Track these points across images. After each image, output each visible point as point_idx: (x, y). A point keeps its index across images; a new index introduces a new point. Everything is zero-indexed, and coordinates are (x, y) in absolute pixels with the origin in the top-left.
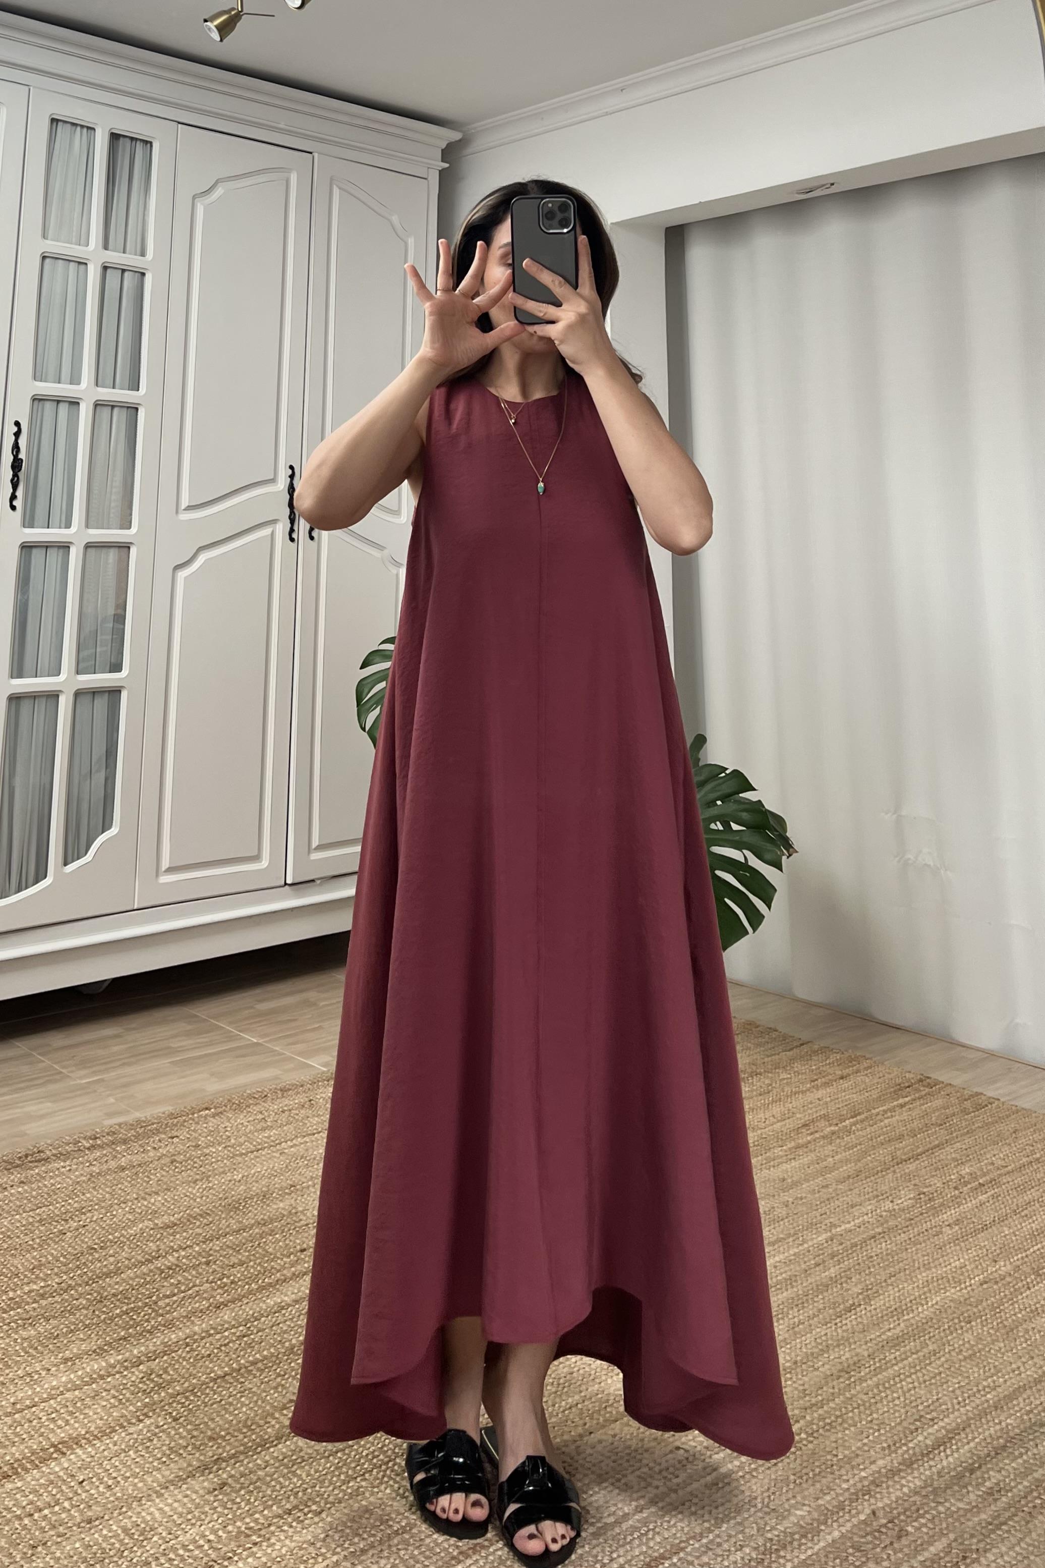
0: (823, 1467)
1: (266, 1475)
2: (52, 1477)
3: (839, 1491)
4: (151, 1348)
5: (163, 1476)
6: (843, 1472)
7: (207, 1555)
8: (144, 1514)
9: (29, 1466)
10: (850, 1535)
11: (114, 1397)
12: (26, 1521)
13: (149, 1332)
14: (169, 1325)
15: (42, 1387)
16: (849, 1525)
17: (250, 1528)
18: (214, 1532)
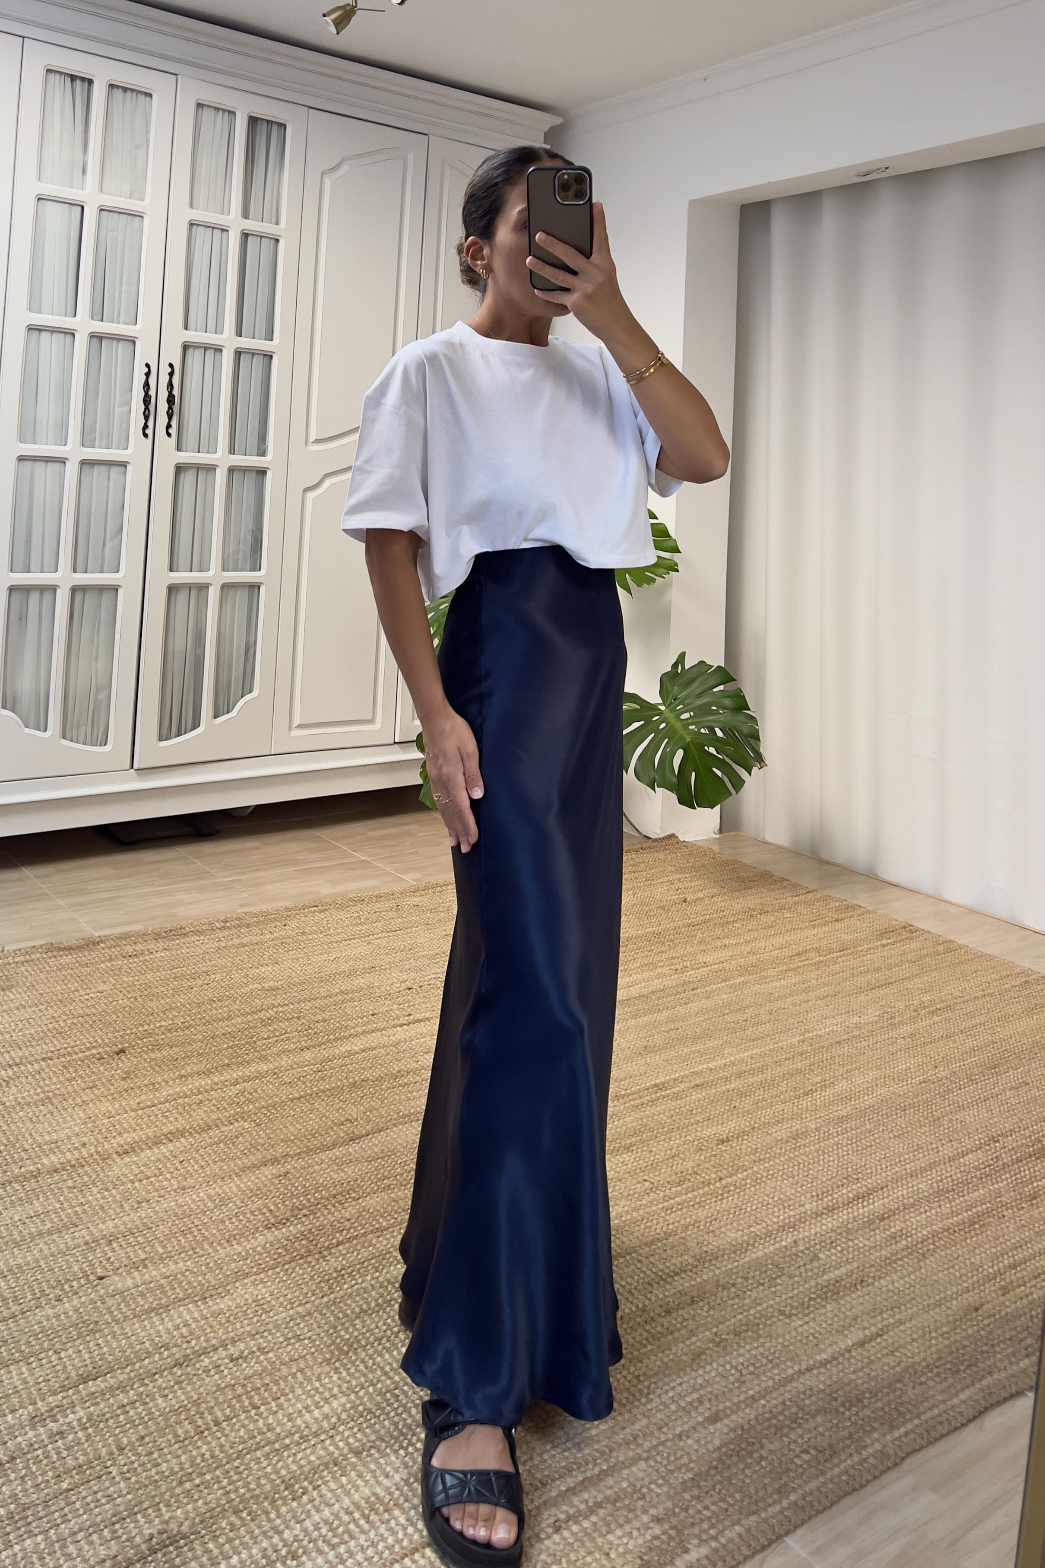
0: (760, 1205)
1: (321, 1169)
2: (160, 1156)
3: (769, 1222)
4: (247, 1073)
5: (243, 1163)
6: (776, 1209)
7: (268, 1220)
8: (224, 1187)
9: (144, 1147)
10: (772, 1255)
11: (214, 1105)
12: (137, 1184)
13: (248, 1063)
14: (263, 1059)
15: (161, 1094)
16: (772, 1248)
17: (304, 1205)
18: (276, 1205)
